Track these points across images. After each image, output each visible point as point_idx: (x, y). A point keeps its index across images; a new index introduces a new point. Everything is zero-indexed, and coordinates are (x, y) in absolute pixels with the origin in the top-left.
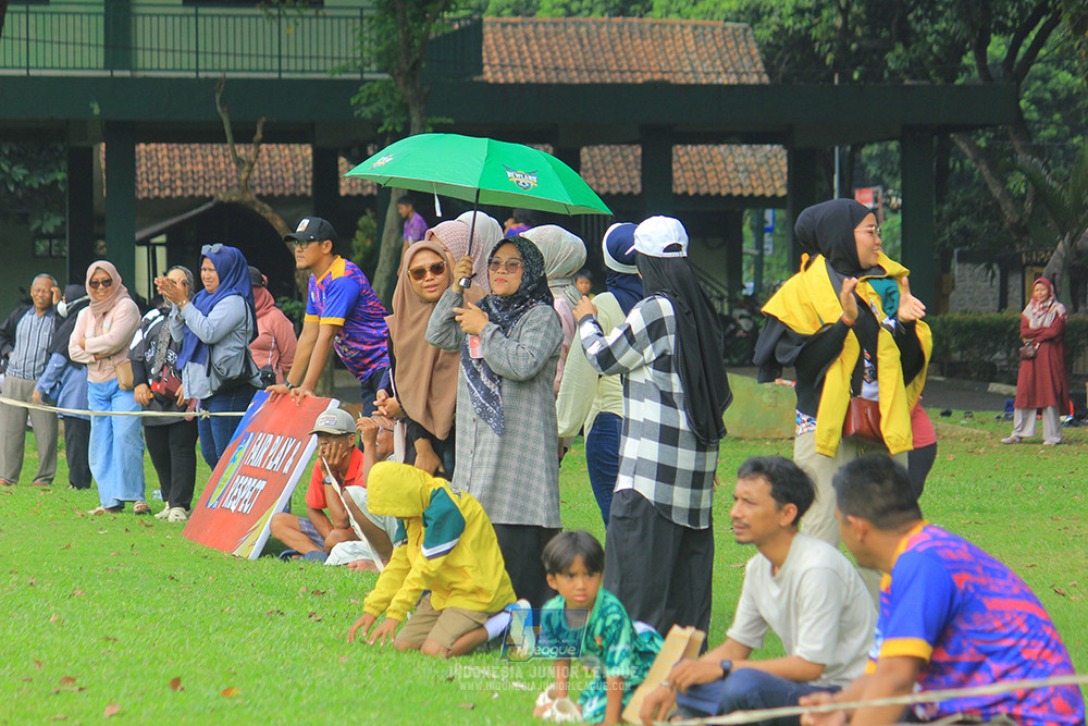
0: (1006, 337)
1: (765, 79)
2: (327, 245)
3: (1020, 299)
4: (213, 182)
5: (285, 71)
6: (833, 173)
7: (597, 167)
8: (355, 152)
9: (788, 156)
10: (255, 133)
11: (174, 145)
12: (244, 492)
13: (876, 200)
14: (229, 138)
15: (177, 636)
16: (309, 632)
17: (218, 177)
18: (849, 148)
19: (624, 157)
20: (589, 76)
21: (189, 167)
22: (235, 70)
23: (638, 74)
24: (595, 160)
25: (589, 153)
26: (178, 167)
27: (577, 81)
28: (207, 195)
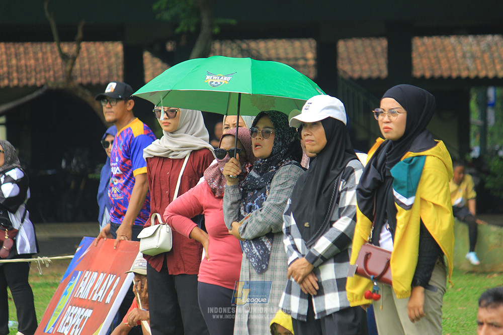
2: (130, 104)
4: (43, 74)
8: (156, 47)
10: (76, 33)
11: (11, 44)
12: (75, 320)
14: (56, 37)
17: (47, 69)
19: (373, 48)
21: (23, 62)
24: (349, 51)
25: (344, 45)
26: (14, 61)
28: (38, 84)
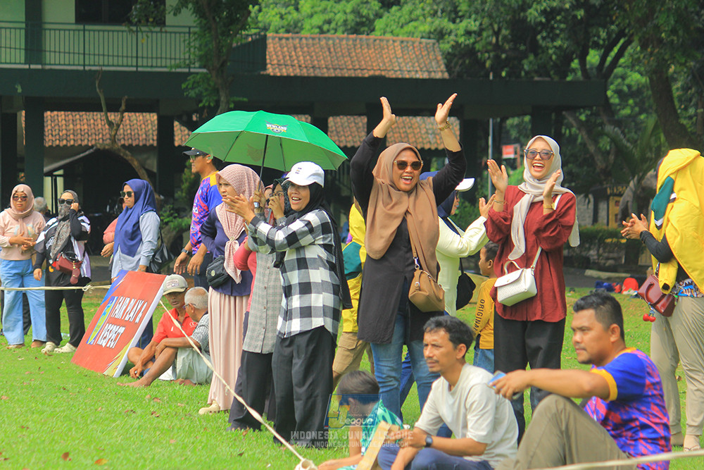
0: (597, 241)
1: (446, 75)
3: (606, 217)
4: (94, 136)
5: (140, 67)
6: (488, 135)
7: (338, 130)
8: (185, 118)
9: (461, 124)
10: (121, 105)
11: (69, 113)
12: (111, 335)
13: (516, 153)
14: (104, 109)
15: (67, 426)
16: (151, 424)
18: (499, 120)
19: (356, 124)
20: (334, 72)
21: (78, 127)
22: (108, 66)
23: (365, 71)
24: (337, 126)
25: (334, 121)
26: (71, 126)
27: (326, 75)
28: (90, 144)
